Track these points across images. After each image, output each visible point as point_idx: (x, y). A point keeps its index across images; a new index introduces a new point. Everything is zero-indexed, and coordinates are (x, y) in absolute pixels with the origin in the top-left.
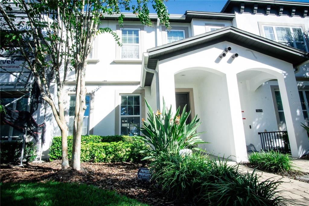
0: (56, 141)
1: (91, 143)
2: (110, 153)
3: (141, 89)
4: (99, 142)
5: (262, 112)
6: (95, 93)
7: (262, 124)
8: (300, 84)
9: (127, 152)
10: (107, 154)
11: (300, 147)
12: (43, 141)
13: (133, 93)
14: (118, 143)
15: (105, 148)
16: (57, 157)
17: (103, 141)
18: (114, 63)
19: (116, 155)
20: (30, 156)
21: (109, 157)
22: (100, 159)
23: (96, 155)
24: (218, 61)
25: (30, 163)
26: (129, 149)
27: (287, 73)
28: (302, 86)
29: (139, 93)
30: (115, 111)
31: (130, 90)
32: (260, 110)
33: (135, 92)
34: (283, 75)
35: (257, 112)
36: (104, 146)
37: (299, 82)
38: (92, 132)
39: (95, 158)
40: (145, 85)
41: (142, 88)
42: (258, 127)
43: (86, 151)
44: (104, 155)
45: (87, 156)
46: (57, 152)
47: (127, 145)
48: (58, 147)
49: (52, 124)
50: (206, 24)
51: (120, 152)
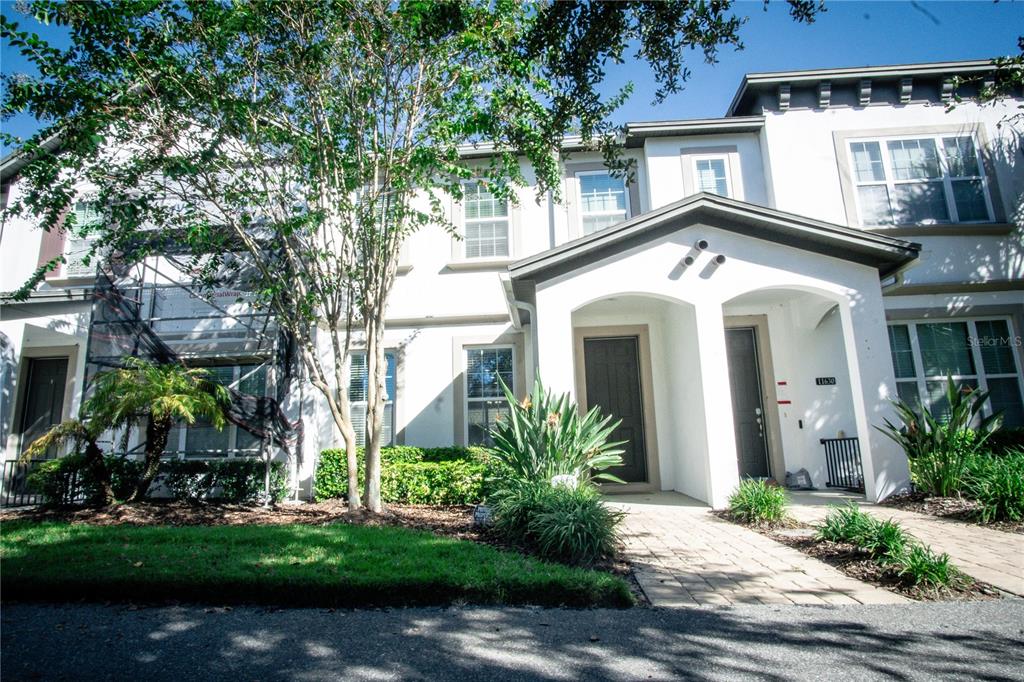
0: (328, 459)
1: (401, 463)
2: (439, 485)
3: (515, 332)
4: (416, 461)
5: (835, 383)
6: (406, 350)
7: (831, 416)
8: (956, 301)
9: (474, 482)
10: (432, 488)
11: (882, 477)
12: (300, 460)
13: (494, 343)
14: (456, 463)
15: (430, 474)
16: (331, 492)
17: (426, 459)
18: (448, 269)
19: (452, 490)
20: (279, 491)
21: (437, 494)
22: (419, 497)
23: (410, 488)
24: (675, 274)
25: (279, 505)
26: (478, 476)
27: (859, 293)
28: (964, 308)
29: (509, 343)
30: (454, 387)
31: (489, 336)
32: (827, 379)
33: (501, 340)
34: (849, 298)
35: (818, 383)
36: (426, 471)
37: (955, 298)
38: (401, 439)
39: (409, 494)
40: (522, 324)
41: (516, 329)
42: (819, 424)
43: (391, 479)
44: (425, 489)
45: (392, 491)
46: (330, 483)
47: (474, 468)
48: (331, 472)
49: (315, 421)
50: (684, 151)
51: (459, 483)
